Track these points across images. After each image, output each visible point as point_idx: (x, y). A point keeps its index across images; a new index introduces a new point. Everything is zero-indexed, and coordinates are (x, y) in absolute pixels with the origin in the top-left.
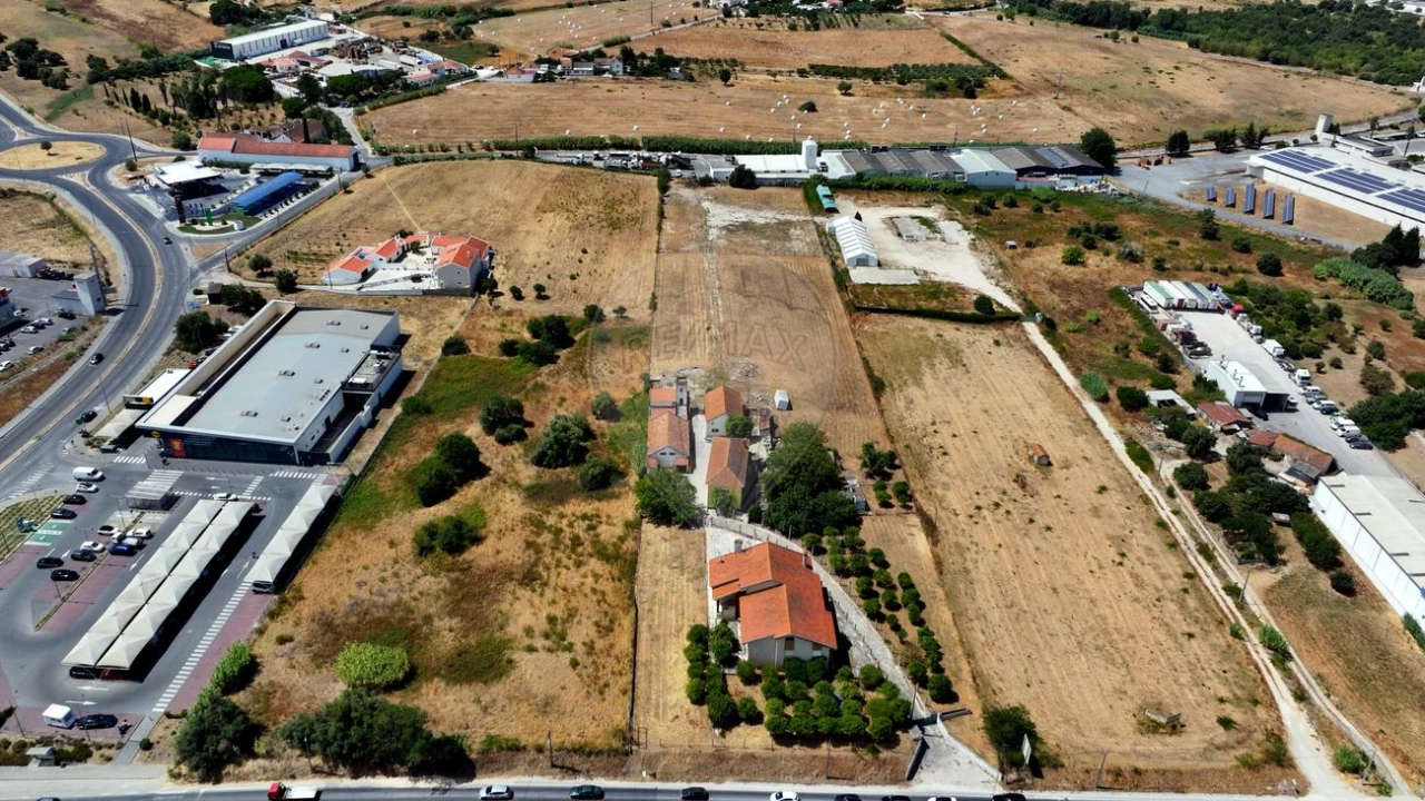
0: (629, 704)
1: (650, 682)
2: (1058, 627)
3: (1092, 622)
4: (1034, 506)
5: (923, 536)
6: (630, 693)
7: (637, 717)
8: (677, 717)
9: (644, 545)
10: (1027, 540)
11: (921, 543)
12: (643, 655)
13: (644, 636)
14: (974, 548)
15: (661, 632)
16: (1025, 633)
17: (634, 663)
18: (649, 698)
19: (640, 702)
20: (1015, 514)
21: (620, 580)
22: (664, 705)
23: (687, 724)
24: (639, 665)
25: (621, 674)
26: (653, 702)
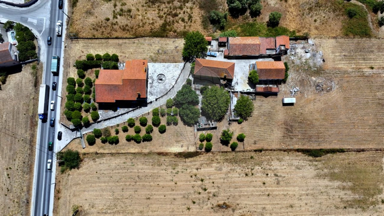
0: (89, 37)
1: (99, 44)
2: (127, 193)
3: (130, 208)
4: (205, 207)
5: (181, 151)
6: (93, 37)
7: (84, 40)
8: (83, 52)
9: (174, 40)
10: (181, 196)
11: (176, 149)
12: (111, 41)
13: (121, 41)
14: (174, 171)
15: (123, 46)
16: (123, 179)
17: (108, 38)
18: (91, 44)
19: (90, 41)
20: (197, 196)
21: (151, 32)
22: (88, 48)
23: (79, 55)
24: (107, 40)
25: (102, 34)
26: (90, 45)
